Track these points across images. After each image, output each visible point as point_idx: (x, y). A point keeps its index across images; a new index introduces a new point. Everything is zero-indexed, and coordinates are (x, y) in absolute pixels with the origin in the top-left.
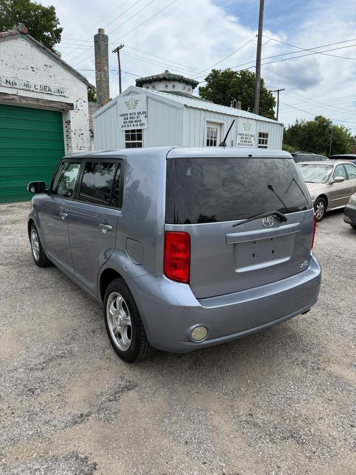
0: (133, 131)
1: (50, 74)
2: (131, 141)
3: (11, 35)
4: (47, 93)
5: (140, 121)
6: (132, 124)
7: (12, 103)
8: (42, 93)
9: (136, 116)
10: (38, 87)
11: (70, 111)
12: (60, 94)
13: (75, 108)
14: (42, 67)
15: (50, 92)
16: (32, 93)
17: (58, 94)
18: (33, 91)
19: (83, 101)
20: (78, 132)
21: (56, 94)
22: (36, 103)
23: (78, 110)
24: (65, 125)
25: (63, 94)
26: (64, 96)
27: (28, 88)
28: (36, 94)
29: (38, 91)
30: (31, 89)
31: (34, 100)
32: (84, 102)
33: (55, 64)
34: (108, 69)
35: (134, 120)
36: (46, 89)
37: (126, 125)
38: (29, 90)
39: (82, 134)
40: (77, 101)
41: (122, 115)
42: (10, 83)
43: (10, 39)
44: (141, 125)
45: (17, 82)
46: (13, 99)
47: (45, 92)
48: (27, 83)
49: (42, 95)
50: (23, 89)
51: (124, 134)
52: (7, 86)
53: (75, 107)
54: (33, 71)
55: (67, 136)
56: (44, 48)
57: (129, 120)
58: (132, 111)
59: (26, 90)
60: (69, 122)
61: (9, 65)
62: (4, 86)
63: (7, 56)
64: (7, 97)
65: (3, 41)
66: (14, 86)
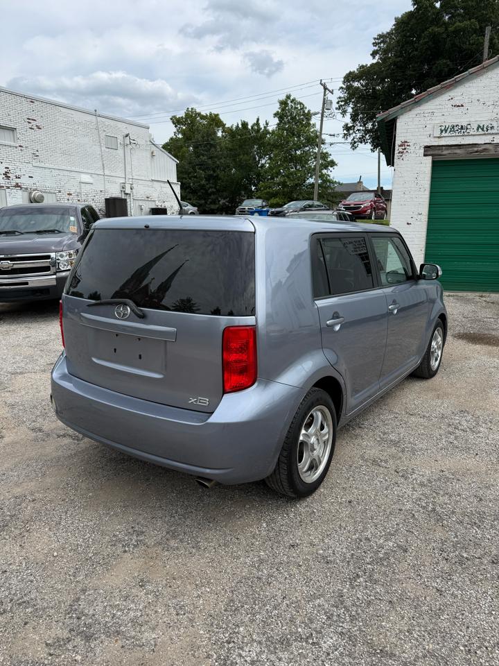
7: (482, 156)
42: (482, 129)
43: (497, 67)
45: (495, 124)
46: (485, 150)
52: (478, 133)
61: (488, 104)
62: (474, 135)
63: (488, 92)
64: (476, 149)
65: (484, 72)
66: (489, 131)
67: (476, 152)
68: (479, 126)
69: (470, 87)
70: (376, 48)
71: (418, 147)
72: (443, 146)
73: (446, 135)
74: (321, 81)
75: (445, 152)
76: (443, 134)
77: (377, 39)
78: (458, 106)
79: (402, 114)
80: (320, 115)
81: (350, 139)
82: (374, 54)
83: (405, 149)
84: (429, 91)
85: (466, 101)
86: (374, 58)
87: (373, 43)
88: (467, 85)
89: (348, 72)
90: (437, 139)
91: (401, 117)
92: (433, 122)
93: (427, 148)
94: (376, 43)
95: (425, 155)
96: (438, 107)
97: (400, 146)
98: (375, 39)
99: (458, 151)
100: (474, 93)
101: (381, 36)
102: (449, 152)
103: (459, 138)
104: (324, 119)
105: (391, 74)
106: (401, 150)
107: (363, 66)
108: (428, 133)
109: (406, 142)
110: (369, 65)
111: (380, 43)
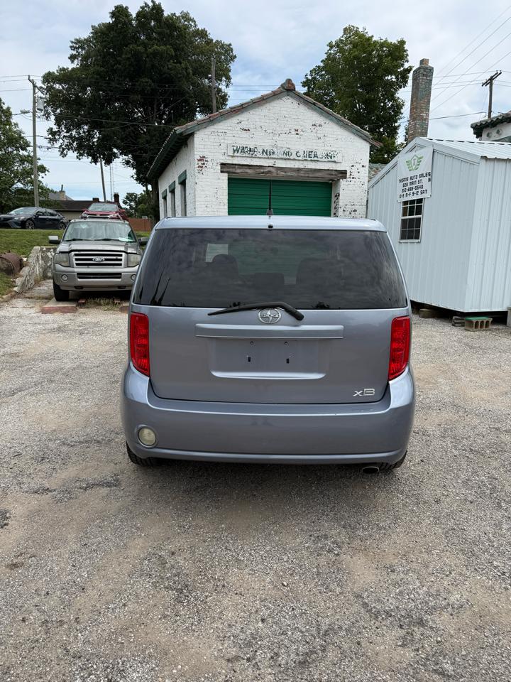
0: (412, 202)
1: (319, 135)
2: (408, 217)
3: (275, 95)
4: (312, 161)
5: (422, 186)
6: (412, 192)
7: (267, 177)
8: (306, 160)
9: (417, 180)
10: (301, 153)
11: (341, 180)
12: (330, 159)
13: (348, 176)
14: (309, 127)
15: (316, 158)
16: (292, 162)
17: (326, 160)
18: (294, 160)
19: (361, 165)
20: (349, 208)
21: (324, 159)
22: (296, 175)
23: (353, 178)
24: (333, 199)
25: (333, 159)
26: (335, 162)
27: (288, 157)
28: (297, 162)
29: (300, 158)
30: (291, 157)
31: (294, 171)
32: (363, 166)
33: (327, 121)
34: (428, 115)
35: (414, 186)
36: (311, 156)
37: (405, 193)
38: (289, 159)
39: (355, 211)
40: (353, 166)
41: (401, 181)
42: (266, 153)
43: (273, 100)
44: (422, 192)
45: (275, 150)
46: (269, 172)
47: (310, 159)
48: (287, 150)
49: (305, 163)
50: (282, 159)
51: (401, 206)
52: (263, 156)
53: (348, 174)
54: (297, 134)
55: (335, 214)
56: (314, 104)
57: (409, 186)
58: (413, 174)
59: (285, 159)
60: (338, 196)
61: (268, 131)
62: (260, 158)
63: (268, 121)
64: (262, 170)
65: (264, 104)
66: (272, 156)
67: (263, 173)
68: (264, 151)
69: (253, 114)
70: (74, 52)
71: (215, 164)
72: (236, 165)
73: (238, 154)
74: (29, 76)
75: (238, 171)
76: (236, 154)
77: (75, 43)
78: (246, 130)
79: (199, 130)
80: (31, 114)
81: (57, 144)
82: (72, 58)
83: (204, 164)
84: (221, 112)
85: (252, 126)
86: (72, 62)
87: (71, 47)
88: (251, 112)
89: (47, 72)
90: (230, 158)
91: (198, 132)
92: (226, 142)
93: (223, 165)
94: (73, 47)
95: (222, 172)
96: (229, 128)
97: (199, 160)
98: (72, 42)
99: (248, 171)
100: (257, 120)
101: (78, 41)
102: (241, 170)
103: (249, 159)
104: (37, 119)
105: (95, 82)
106: (200, 164)
107: (63, 69)
108: (223, 151)
109: (204, 157)
110: (70, 69)
111: (78, 48)
